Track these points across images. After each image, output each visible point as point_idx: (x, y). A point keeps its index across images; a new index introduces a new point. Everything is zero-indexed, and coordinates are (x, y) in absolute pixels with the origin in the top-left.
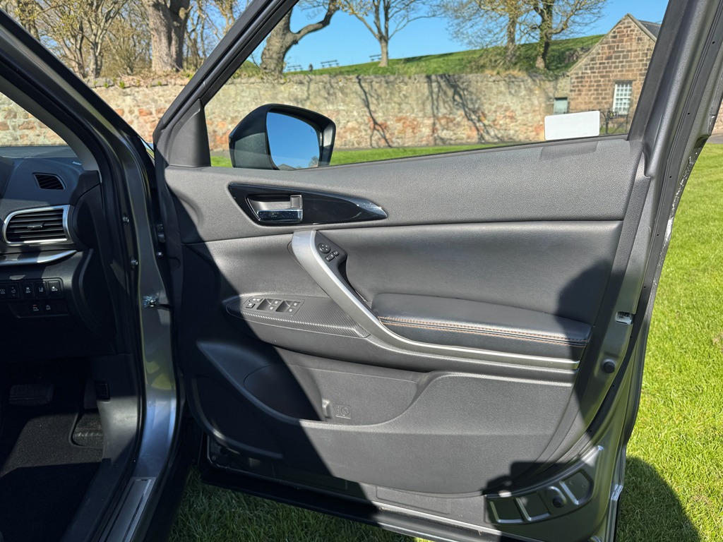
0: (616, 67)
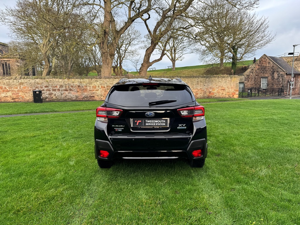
0: (261, 72)
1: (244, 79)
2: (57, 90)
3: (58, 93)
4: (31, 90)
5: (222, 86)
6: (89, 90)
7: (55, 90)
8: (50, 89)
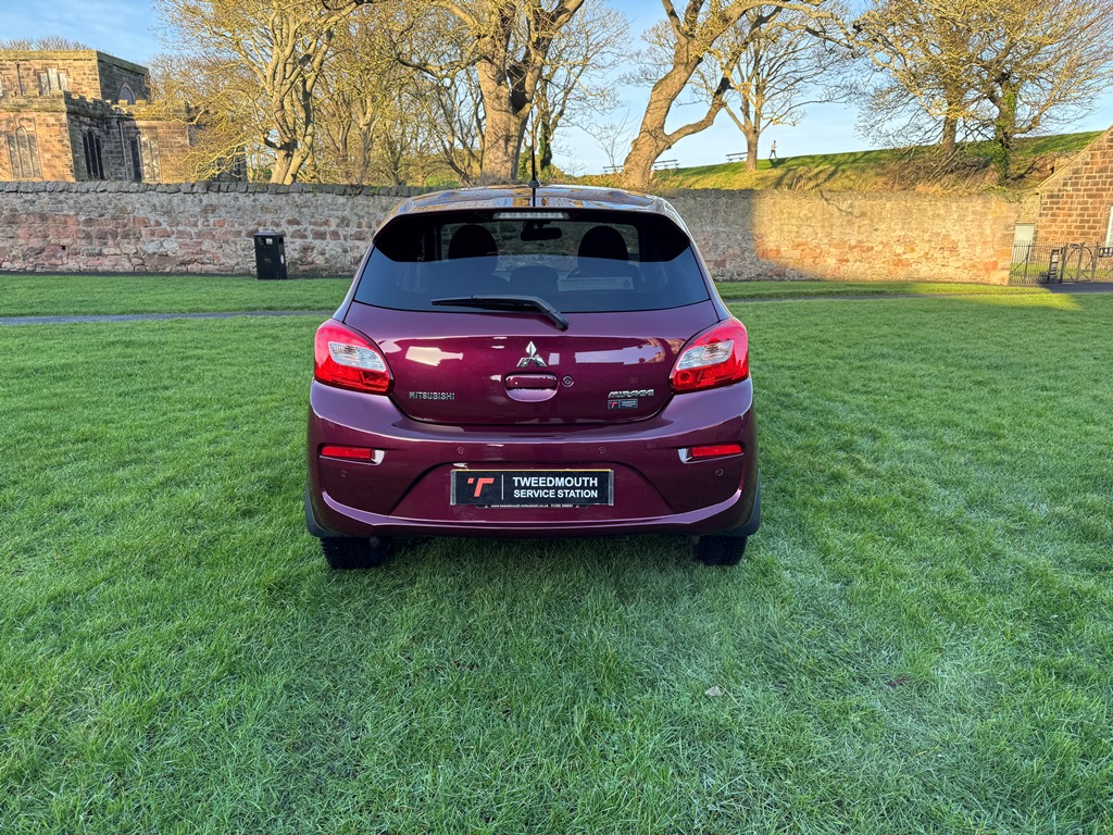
1: (1037, 209)
2: (328, 236)
3: (331, 247)
4: (240, 232)
5: (946, 237)
7: (321, 236)
8: (305, 230)
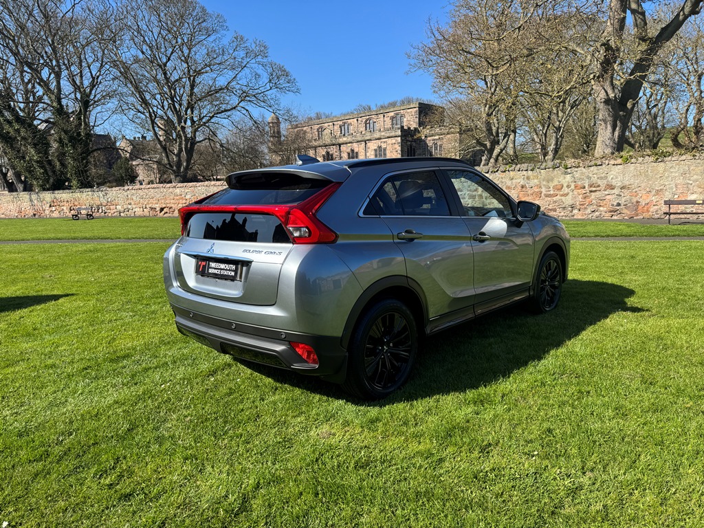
6: (545, 194)
